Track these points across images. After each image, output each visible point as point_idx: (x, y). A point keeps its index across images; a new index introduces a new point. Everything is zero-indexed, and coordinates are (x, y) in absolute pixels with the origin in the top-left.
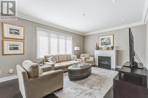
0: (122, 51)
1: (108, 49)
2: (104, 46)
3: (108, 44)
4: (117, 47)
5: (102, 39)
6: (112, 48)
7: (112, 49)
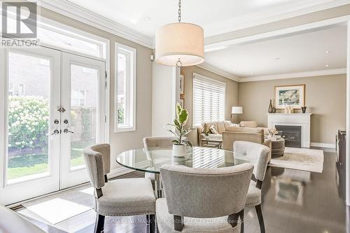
0: (320, 116)
1: (295, 111)
2: (287, 106)
3: (293, 103)
4: (312, 109)
5: (281, 92)
6: (304, 109)
7: (304, 112)
